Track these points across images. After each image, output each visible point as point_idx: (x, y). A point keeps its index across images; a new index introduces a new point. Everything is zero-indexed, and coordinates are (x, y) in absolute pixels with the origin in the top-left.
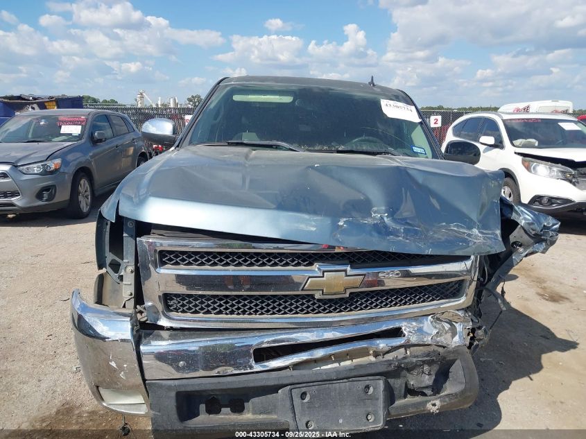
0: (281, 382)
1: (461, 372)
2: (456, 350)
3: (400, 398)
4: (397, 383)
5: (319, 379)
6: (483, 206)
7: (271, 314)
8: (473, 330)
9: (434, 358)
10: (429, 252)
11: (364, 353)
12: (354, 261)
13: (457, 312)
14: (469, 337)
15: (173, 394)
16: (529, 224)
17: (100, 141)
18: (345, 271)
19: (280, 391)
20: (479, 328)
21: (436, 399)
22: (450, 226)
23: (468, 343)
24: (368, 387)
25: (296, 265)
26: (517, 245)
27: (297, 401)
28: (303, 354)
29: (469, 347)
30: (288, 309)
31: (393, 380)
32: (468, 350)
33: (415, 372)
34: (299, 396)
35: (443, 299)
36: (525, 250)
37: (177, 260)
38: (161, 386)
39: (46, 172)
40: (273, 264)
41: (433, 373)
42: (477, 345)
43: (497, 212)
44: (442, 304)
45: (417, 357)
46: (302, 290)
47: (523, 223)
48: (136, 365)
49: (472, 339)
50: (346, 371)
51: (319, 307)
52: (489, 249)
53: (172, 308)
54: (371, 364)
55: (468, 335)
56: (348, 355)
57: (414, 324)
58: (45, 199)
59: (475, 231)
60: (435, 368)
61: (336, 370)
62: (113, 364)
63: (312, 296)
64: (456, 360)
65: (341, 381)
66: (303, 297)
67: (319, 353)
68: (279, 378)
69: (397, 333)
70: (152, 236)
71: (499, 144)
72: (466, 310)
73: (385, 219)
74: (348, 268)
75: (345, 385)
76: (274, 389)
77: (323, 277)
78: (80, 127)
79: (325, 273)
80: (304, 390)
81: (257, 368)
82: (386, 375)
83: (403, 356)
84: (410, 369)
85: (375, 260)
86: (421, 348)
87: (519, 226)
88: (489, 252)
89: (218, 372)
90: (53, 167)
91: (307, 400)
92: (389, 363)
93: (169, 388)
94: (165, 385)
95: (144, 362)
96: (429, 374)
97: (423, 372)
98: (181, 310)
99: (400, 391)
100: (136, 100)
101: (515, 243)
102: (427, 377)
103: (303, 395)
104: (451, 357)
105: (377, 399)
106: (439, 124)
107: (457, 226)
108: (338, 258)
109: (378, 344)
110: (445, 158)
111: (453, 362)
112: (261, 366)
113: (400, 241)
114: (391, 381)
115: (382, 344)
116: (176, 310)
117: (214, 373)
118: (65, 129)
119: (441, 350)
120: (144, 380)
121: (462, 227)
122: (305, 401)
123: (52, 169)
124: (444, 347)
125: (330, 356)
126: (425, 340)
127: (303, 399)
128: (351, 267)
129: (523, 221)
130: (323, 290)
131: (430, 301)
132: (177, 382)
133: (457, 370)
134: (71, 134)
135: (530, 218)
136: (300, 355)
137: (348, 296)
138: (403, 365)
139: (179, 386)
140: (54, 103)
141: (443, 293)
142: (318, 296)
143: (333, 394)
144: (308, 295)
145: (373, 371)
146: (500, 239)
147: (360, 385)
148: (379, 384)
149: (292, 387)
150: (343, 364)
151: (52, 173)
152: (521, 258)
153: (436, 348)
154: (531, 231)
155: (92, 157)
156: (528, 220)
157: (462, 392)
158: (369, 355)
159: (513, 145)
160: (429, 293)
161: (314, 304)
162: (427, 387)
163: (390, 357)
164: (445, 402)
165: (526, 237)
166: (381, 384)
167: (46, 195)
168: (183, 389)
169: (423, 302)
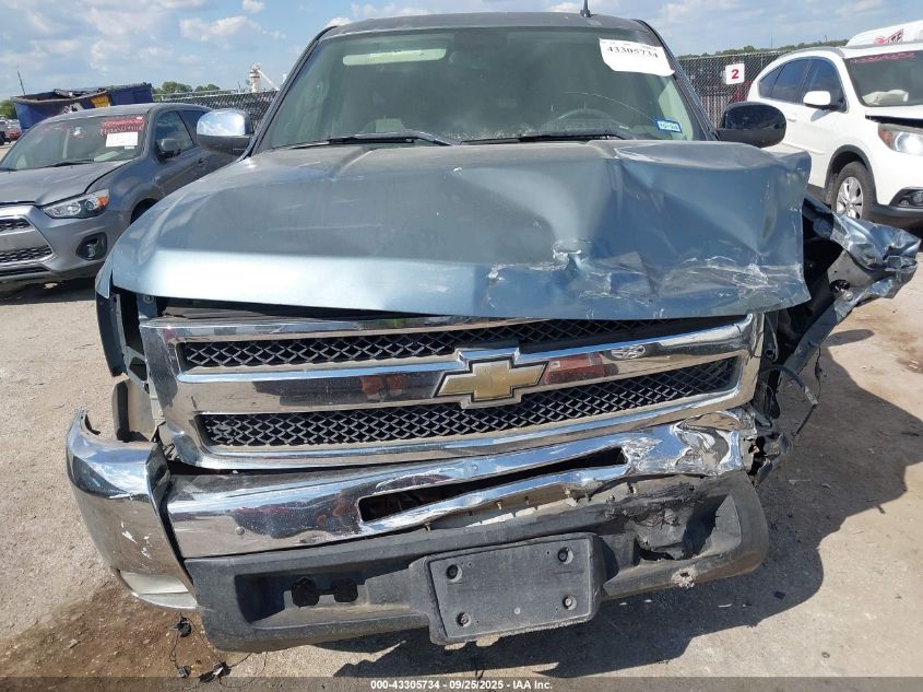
0: (410, 552)
1: (734, 517)
2: (725, 480)
3: (626, 565)
4: (619, 543)
5: (477, 543)
6: (768, 223)
7: (387, 439)
8: (760, 442)
9: (681, 498)
10: (661, 314)
11: (556, 494)
12: (527, 341)
13: (727, 413)
14: (752, 455)
15: (230, 579)
16: (862, 247)
17: (170, 154)
18: (511, 359)
19: (411, 565)
20: (773, 436)
21: (688, 565)
22: (705, 264)
23: (749, 465)
24: (564, 551)
25: (421, 355)
26: (841, 287)
27: (440, 580)
28: (447, 502)
29: (752, 472)
30: (416, 430)
31: (610, 537)
32: (749, 479)
33: (649, 522)
34: (444, 572)
35: (699, 393)
36: (856, 294)
37: (212, 357)
38: (209, 567)
39: (88, 213)
40: (381, 354)
41: (683, 522)
42: (769, 467)
43: (798, 229)
44: (696, 402)
45: (651, 496)
46: (436, 396)
47: (849, 245)
48: (163, 536)
49: (760, 456)
50: (523, 526)
51: (471, 422)
52: (776, 300)
53: (215, 439)
54: (568, 513)
55: (751, 450)
56: (526, 498)
57: (644, 439)
58: (91, 255)
59: (754, 269)
60: (686, 513)
61: (505, 526)
62: (128, 535)
63: (457, 406)
64: (725, 496)
65: (517, 544)
66: (440, 408)
67: (475, 499)
68: (407, 544)
69: (613, 457)
70: (165, 318)
71: (838, 105)
72: (745, 408)
73: (578, 261)
74: (517, 353)
75: (523, 550)
76: (402, 563)
77: (471, 371)
78: (136, 134)
79: (474, 366)
80: (451, 562)
81: (367, 529)
82: (595, 530)
83: (623, 497)
84: (640, 517)
85: (565, 336)
86: (658, 481)
87: (843, 252)
88: (778, 305)
89: (302, 541)
90: (97, 204)
91: (459, 577)
92: (600, 510)
93: (223, 570)
94: (215, 566)
95: (176, 530)
96: (676, 524)
97: (664, 522)
98: (232, 440)
99: (626, 553)
100: (248, 82)
101: (836, 283)
102: (671, 529)
103: (451, 572)
104: (715, 492)
105: (581, 572)
106: (741, 79)
107: (719, 262)
108: (497, 337)
109: (579, 478)
110: (719, 136)
111: (719, 500)
112: (373, 527)
113: (605, 298)
114: (608, 539)
115: (586, 478)
116: (224, 441)
117: (295, 541)
118: (114, 140)
119: (695, 482)
120: (181, 559)
121: (729, 263)
122: (453, 581)
123: (95, 207)
124: (702, 477)
125: (495, 502)
126: (665, 466)
127: (453, 577)
128: (522, 352)
129: (851, 243)
130: (472, 395)
131: (675, 398)
132: (233, 560)
133: (727, 513)
134: (122, 148)
135: (863, 236)
136: (441, 503)
137: (520, 401)
138: (625, 512)
139: (238, 566)
140: (106, 99)
141: (697, 383)
142: (465, 404)
143: (502, 566)
144: (449, 404)
145: (571, 526)
146: (802, 280)
147: (551, 548)
148: (584, 546)
149: (430, 558)
150: (520, 514)
151: (96, 213)
152: (847, 309)
153: (686, 480)
154: (865, 259)
155: (160, 182)
156: (862, 239)
157: (736, 552)
158: (565, 497)
159: (863, 103)
160: (670, 384)
161: (461, 418)
162: (673, 546)
163: (600, 499)
164: (706, 568)
165: (857, 272)
166: (587, 545)
167: (91, 248)
168: (245, 571)
169: (659, 401)
